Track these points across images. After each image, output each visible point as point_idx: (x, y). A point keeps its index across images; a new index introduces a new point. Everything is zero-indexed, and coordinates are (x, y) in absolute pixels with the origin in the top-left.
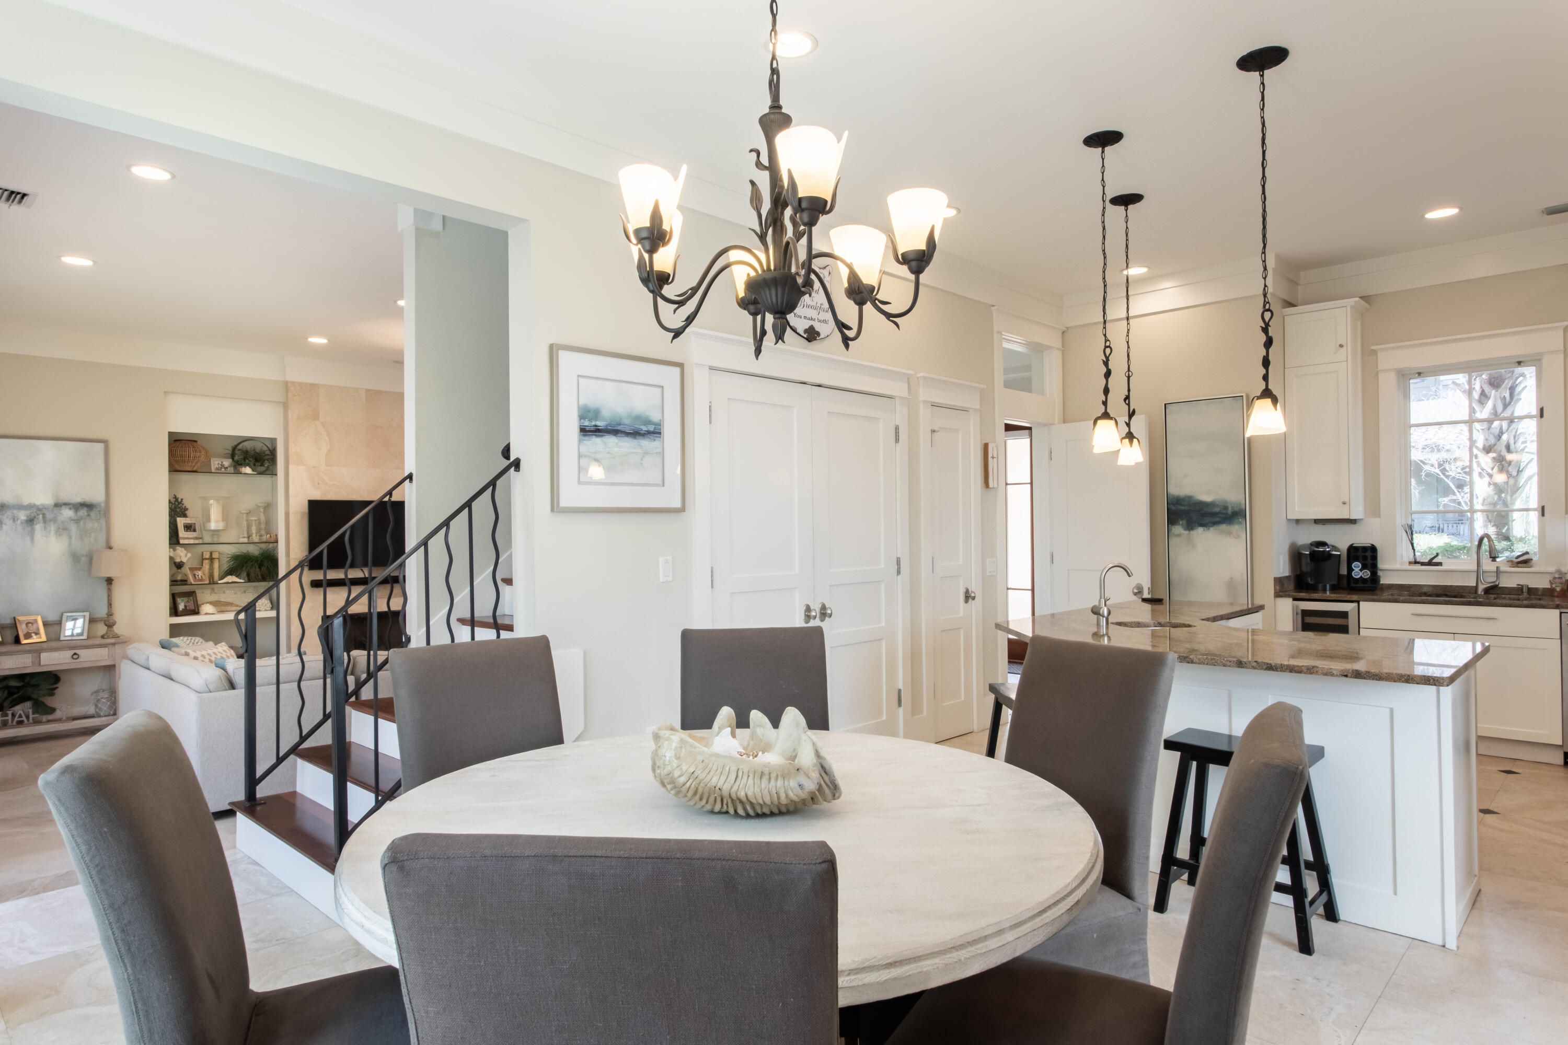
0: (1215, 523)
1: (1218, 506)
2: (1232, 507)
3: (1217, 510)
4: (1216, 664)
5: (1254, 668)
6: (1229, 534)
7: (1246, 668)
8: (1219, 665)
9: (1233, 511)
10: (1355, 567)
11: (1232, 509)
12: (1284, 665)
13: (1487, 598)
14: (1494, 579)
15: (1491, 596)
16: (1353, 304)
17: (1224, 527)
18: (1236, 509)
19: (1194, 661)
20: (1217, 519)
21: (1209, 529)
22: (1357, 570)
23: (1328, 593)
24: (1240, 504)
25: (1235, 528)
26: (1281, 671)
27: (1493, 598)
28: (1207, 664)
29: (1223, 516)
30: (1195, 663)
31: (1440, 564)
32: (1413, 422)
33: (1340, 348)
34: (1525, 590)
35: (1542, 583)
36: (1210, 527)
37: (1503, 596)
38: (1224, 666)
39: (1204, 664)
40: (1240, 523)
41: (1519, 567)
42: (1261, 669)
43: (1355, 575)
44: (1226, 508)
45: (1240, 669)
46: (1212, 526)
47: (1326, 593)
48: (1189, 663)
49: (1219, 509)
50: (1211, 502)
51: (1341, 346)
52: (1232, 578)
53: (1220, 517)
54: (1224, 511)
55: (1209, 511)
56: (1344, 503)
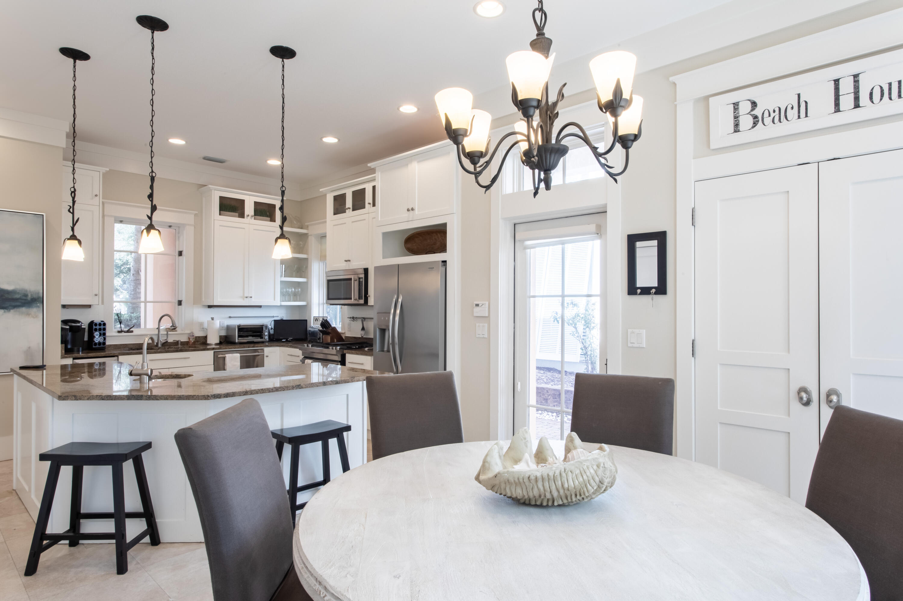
0: (15, 307)
1: (18, 293)
2: (31, 295)
3: (17, 296)
4: (313, 386)
5: (330, 384)
6: (28, 314)
7: (327, 385)
8: (315, 387)
9: (32, 298)
10: (96, 335)
11: (31, 297)
12: (343, 380)
13: (165, 349)
14: (166, 338)
15: (166, 347)
16: (104, 171)
17: (24, 309)
18: (35, 296)
19: (303, 387)
20: (18, 304)
21: (10, 311)
22: (97, 337)
23: (81, 353)
24: (38, 293)
25: (34, 310)
26: (341, 383)
27: (167, 348)
28: (309, 387)
29: (23, 301)
30: (304, 388)
31: (132, 332)
32: (116, 248)
33: (95, 197)
34: (179, 343)
35: (184, 339)
36: (10, 309)
37: (172, 347)
38: (317, 386)
39: (308, 387)
40: (38, 307)
41: (173, 331)
42: (333, 384)
43: (97, 341)
44: (26, 295)
45: (324, 386)
46: (12, 309)
47: (79, 353)
48: (300, 388)
49: (20, 296)
50: (12, 290)
51: (96, 196)
52: (29, 348)
53: (20, 302)
54: (24, 298)
55: (10, 297)
56: (96, 295)
